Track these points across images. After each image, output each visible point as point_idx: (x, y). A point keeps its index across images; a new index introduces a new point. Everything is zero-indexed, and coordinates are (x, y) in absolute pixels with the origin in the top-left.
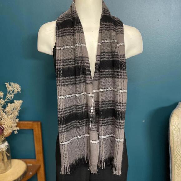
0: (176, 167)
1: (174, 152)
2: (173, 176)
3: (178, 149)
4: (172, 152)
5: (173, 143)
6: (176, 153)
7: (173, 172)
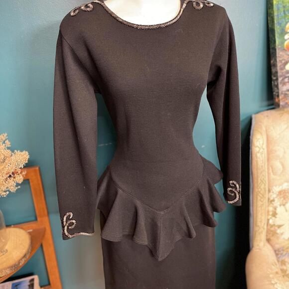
0: (259, 198)
1: (257, 180)
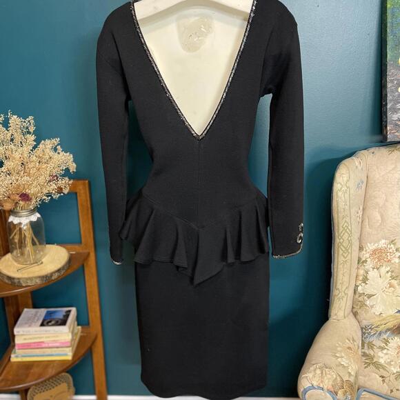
0: (341, 252)
1: (338, 227)
2: (335, 266)
3: (346, 221)
4: (336, 228)
5: (338, 212)
6: (341, 229)
7: (336, 260)
